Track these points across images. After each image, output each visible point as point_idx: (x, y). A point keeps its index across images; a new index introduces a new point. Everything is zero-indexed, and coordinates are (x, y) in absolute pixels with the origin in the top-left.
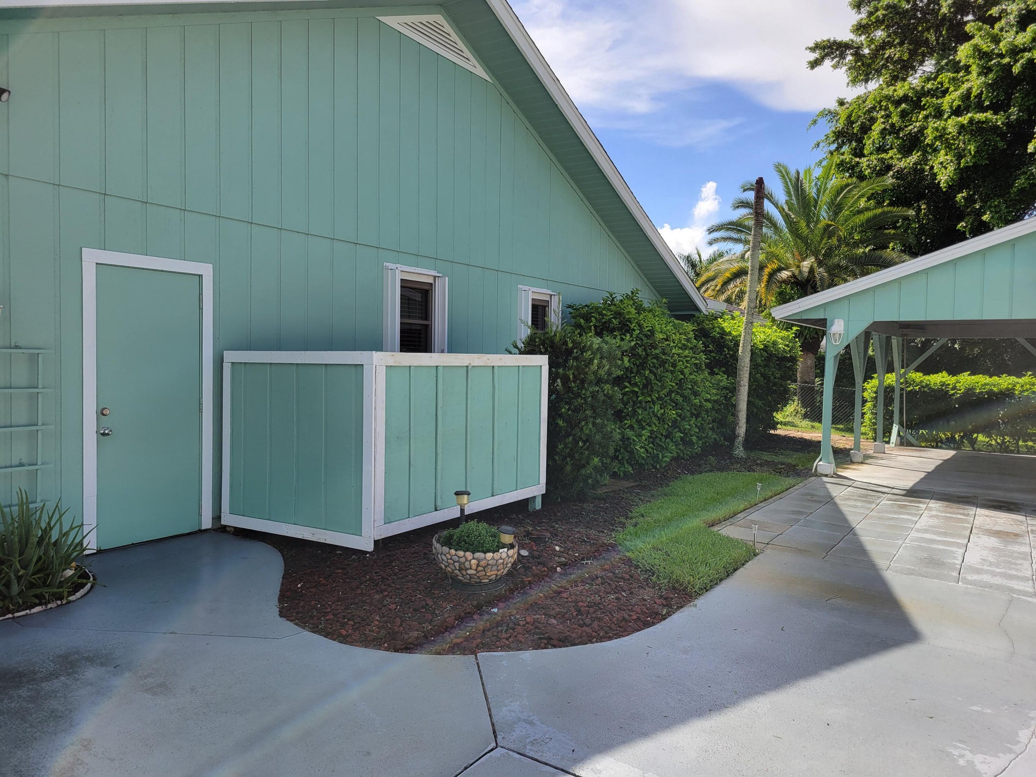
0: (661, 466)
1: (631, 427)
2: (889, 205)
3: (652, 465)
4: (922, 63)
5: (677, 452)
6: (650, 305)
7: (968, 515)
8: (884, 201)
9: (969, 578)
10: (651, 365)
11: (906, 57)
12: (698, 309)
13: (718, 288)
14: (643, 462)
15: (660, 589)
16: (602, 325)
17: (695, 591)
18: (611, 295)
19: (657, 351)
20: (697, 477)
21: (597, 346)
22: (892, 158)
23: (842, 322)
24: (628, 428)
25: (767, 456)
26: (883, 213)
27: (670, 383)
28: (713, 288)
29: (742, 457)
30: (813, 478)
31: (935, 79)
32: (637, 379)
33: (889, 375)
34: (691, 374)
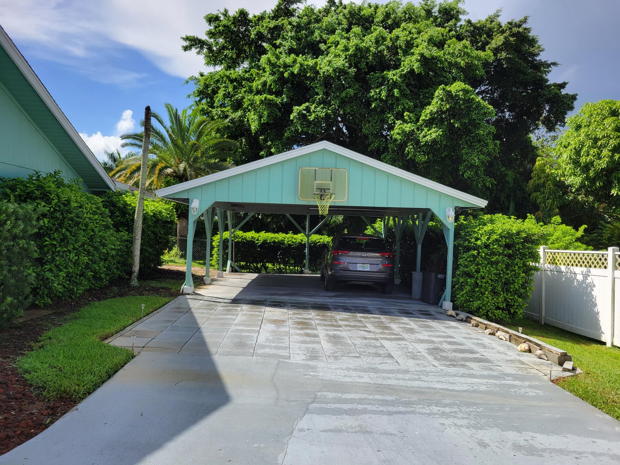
0: (75, 297)
1: (50, 270)
2: (227, 137)
3: (69, 296)
4: (242, 62)
5: (90, 286)
6: (69, 183)
7: (261, 312)
8: (224, 135)
9: (259, 352)
10: (67, 225)
11: (234, 57)
12: (109, 188)
13: (127, 176)
14: (61, 295)
15: (49, 401)
16: (26, 195)
17: (79, 397)
18: (37, 173)
19: (72, 215)
20: (102, 302)
21: (12, 210)
22: (228, 111)
23: (198, 201)
24: (47, 271)
25: (154, 284)
26: (224, 141)
27: (82, 238)
28: (124, 175)
29: (136, 287)
30: (181, 296)
31: (249, 71)
32: (56, 235)
33: (226, 232)
34: (99, 232)
